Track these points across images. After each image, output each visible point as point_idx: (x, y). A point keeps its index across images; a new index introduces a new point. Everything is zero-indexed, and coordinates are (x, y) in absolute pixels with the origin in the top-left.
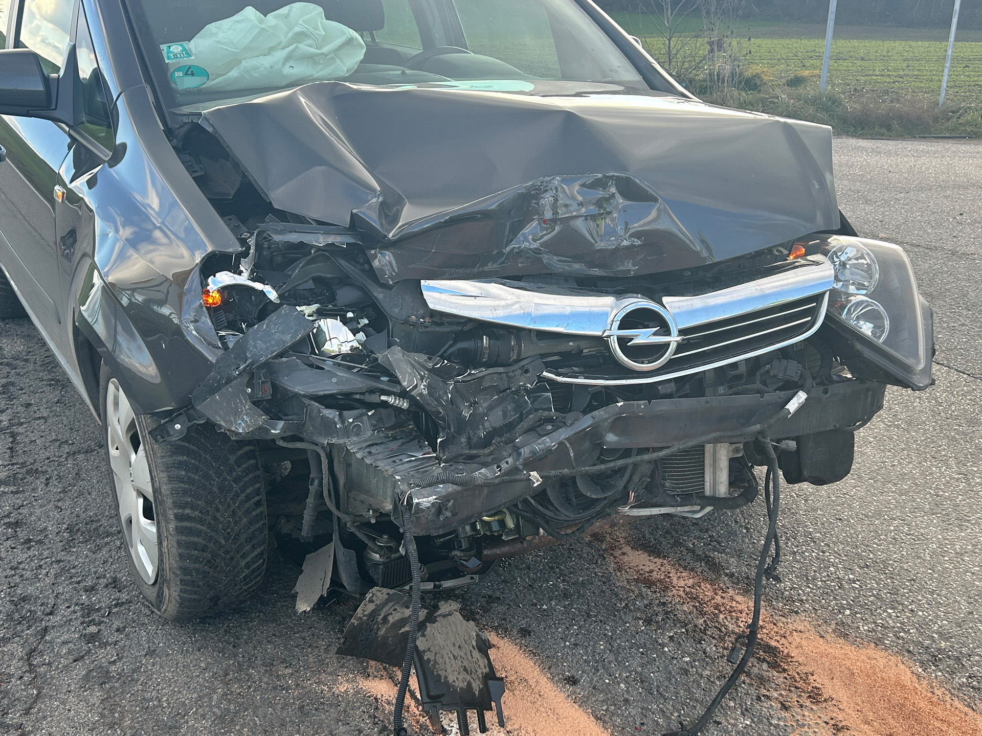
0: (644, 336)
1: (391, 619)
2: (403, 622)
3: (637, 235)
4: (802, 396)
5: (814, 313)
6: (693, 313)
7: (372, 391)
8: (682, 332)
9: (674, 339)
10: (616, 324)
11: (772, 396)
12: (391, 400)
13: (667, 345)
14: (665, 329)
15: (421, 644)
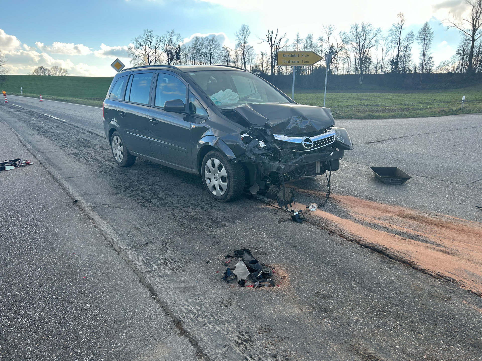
0: (308, 143)
1: (273, 191)
2: (275, 191)
3: (306, 126)
4: (333, 152)
5: (333, 139)
6: (315, 139)
7: (268, 153)
8: (313, 142)
9: (313, 143)
10: (303, 141)
11: (328, 153)
12: (271, 154)
13: (312, 144)
14: (311, 142)
15: (278, 195)
